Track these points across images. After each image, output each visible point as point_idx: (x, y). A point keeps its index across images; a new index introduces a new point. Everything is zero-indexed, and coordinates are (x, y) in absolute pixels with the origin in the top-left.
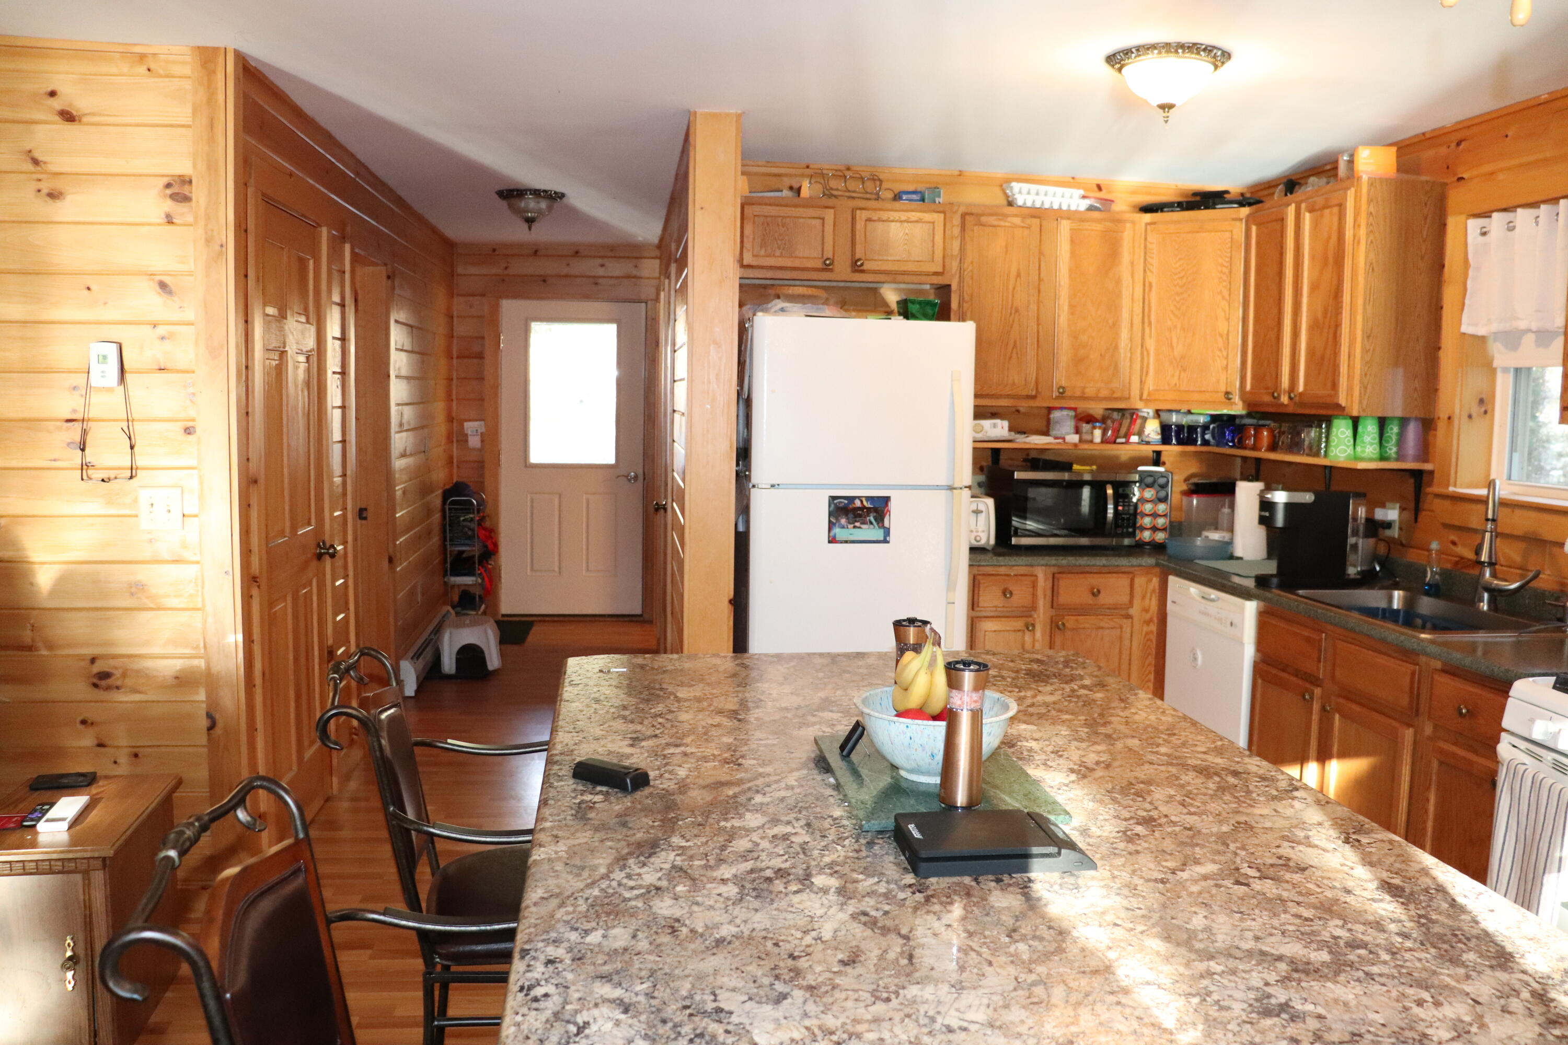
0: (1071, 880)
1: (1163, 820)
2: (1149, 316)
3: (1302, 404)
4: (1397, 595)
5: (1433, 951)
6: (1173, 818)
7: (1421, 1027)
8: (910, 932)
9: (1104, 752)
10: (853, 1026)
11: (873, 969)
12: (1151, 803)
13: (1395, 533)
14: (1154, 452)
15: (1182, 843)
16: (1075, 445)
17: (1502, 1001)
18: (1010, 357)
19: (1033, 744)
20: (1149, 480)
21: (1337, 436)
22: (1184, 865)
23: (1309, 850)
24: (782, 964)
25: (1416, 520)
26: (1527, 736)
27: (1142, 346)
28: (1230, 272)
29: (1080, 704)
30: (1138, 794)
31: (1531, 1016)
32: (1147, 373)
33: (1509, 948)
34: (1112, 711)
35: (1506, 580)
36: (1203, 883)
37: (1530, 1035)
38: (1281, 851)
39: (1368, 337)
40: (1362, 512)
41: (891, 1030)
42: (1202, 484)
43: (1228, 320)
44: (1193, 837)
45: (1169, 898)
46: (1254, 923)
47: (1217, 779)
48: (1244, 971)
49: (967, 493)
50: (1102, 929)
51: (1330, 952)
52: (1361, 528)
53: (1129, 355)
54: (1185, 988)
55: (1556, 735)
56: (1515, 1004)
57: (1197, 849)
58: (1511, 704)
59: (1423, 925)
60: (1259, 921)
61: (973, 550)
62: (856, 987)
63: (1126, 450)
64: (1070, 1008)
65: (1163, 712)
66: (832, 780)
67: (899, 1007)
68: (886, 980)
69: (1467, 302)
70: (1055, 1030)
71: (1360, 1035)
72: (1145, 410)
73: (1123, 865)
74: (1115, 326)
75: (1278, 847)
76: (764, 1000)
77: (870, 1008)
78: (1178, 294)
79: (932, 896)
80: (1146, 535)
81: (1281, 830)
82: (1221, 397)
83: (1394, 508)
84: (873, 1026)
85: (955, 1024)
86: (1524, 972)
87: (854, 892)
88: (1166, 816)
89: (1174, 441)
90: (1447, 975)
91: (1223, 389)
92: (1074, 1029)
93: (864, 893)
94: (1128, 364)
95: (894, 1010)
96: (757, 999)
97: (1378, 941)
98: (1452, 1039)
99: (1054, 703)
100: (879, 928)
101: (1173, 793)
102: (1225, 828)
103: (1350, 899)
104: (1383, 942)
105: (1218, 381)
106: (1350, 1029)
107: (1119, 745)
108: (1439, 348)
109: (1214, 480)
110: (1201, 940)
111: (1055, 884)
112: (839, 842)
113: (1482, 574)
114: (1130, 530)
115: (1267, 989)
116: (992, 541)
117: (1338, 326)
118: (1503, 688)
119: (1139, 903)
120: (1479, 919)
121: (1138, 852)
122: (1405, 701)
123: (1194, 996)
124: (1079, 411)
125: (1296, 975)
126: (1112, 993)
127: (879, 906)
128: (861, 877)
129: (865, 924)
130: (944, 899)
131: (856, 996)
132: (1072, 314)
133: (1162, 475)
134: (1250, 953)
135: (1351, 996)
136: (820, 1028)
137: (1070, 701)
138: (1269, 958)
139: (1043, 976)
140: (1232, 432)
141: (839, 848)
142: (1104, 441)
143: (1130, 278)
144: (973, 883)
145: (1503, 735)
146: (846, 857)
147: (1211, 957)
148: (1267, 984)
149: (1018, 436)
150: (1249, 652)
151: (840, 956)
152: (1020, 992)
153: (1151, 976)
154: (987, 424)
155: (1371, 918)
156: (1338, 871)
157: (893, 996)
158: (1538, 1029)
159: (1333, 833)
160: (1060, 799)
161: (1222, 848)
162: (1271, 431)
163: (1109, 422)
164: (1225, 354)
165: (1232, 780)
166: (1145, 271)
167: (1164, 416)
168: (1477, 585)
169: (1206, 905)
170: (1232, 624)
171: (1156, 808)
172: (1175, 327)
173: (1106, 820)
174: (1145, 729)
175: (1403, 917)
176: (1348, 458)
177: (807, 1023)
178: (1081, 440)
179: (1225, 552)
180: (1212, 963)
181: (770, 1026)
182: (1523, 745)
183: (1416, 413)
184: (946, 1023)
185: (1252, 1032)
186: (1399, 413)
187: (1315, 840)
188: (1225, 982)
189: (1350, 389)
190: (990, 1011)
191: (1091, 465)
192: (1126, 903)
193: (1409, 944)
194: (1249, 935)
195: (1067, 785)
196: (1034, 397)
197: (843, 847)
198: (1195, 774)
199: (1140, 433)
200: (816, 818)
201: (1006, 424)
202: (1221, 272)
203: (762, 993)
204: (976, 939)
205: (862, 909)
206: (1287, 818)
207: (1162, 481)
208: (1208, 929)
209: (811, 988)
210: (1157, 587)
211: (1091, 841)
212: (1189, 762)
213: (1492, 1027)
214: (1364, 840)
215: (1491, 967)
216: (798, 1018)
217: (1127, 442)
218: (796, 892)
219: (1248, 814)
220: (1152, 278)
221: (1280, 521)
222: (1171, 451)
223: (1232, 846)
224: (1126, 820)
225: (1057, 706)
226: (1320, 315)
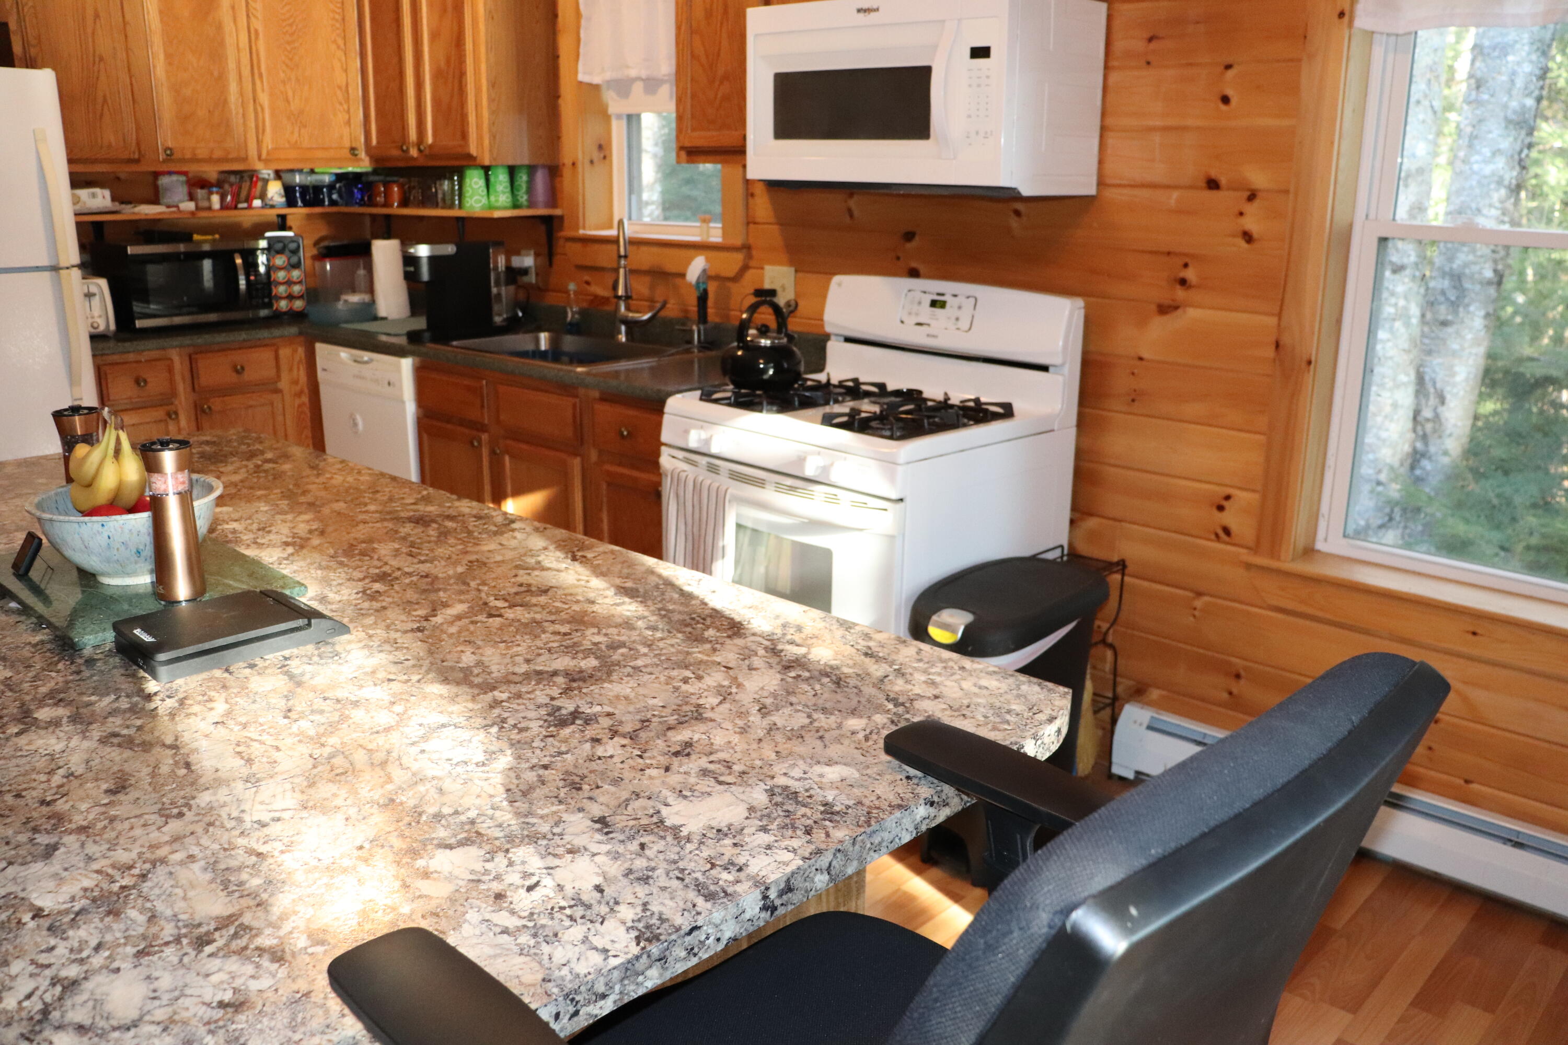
0: (329, 649)
1: (398, 574)
2: (259, 67)
3: (432, 156)
4: (544, 337)
5: (680, 635)
6: (406, 570)
7: (693, 700)
8: (176, 740)
9: (313, 520)
10: (153, 853)
11: (150, 789)
12: (379, 559)
13: (532, 278)
14: (278, 216)
15: (425, 591)
16: (193, 213)
17: (747, 662)
18: (102, 115)
19: (234, 525)
20: (279, 246)
21: (470, 186)
22: (434, 610)
23: (545, 573)
24: (35, 814)
25: (551, 264)
26: (683, 445)
27: (255, 101)
28: (343, 19)
29: (270, 478)
30: (363, 554)
31: (771, 667)
32: (264, 131)
33: (737, 618)
34: (305, 480)
35: (638, 312)
36: (459, 623)
37: (775, 682)
38: (519, 579)
39: (493, 86)
40: (501, 261)
41: (198, 844)
42: (334, 247)
43: (346, 71)
44: (432, 583)
45: (432, 644)
46: (519, 649)
47: (434, 525)
48: (528, 693)
49: (76, 273)
50: (378, 687)
51: (596, 658)
52: (502, 277)
53: (241, 111)
54: (479, 721)
55: (708, 442)
56: (757, 662)
57: (441, 594)
58: (666, 419)
59: (664, 616)
60: (523, 646)
61: (94, 338)
62: (138, 812)
63: (246, 217)
64: (378, 769)
65: (359, 473)
66: (13, 605)
67: (197, 818)
68: (170, 796)
69: (582, 50)
70: (371, 794)
71: (648, 721)
72: (265, 171)
73: (375, 623)
74: (221, 79)
75: (516, 576)
76: (29, 858)
77: (163, 829)
78: (289, 43)
79: (185, 698)
80: (283, 305)
81: (512, 560)
82: (346, 153)
83: (528, 255)
84: (176, 846)
85: (265, 817)
86: (754, 634)
87: (92, 715)
88: (399, 569)
89: (300, 203)
90: (698, 653)
91: (347, 144)
92: (390, 787)
93: (104, 714)
94: (241, 121)
95: (192, 823)
96: (20, 860)
97: (633, 638)
98: (721, 703)
99: (242, 481)
100: (138, 745)
101: (397, 546)
102: (460, 569)
103: (596, 608)
104: (638, 638)
105: (341, 137)
106: (638, 717)
107: (326, 511)
108: (559, 97)
109: (345, 242)
110: (478, 675)
111: (313, 655)
112: (51, 668)
113: (617, 308)
114: (266, 300)
115: (554, 703)
116: (113, 327)
117: (462, 74)
118: (656, 406)
119: (404, 654)
120: (706, 600)
121: (384, 608)
122: (569, 432)
123: (492, 726)
124: (190, 175)
125: (575, 685)
126: (413, 744)
127: (128, 723)
128: (93, 698)
129: (119, 745)
130: (200, 698)
131: (142, 821)
132: (170, 64)
133: (291, 240)
134: (527, 676)
135: (629, 690)
136: (113, 866)
137: (258, 477)
138: (545, 676)
139: (338, 746)
140: (360, 190)
141: (53, 674)
142: (224, 207)
143: (232, 24)
144: (226, 675)
145: (663, 449)
146: (67, 682)
147: (494, 688)
148: (552, 699)
149: (123, 206)
150: (410, 408)
151: (105, 786)
152: (320, 768)
153: (443, 719)
154: (84, 193)
155: (619, 620)
156: (577, 587)
157: (185, 810)
158: (779, 676)
159: (559, 554)
160: (286, 572)
161: (464, 588)
162: (401, 186)
163: (227, 187)
164: (346, 107)
165: (450, 524)
166: (248, 16)
167: (287, 177)
168: (614, 320)
169: (470, 642)
170: (389, 384)
171: (386, 564)
172: (290, 79)
173: (340, 584)
174: (347, 491)
175: (646, 614)
176: (483, 208)
177: (95, 866)
178: (197, 208)
179: (368, 312)
180: (496, 693)
181: (51, 885)
182: (681, 454)
183: (542, 161)
184: (255, 819)
185: (556, 743)
186: (526, 161)
187: (547, 563)
188: (515, 706)
189: (480, 138)
190: (298, 795)
191: (212, 233)
192: (391, 658)
193: (659, 635)
194: (519, 659)
195: (287, 559)
196: (137, 161)
197: (58, 671)
198: (412, 525)
199: (263, 196)
200: (10, 649)
201: (107, 193)
202: (334, 19)
203: (22, 852)
204: (252, 729)
205: (109, 730)
206: (515, 549)
207: (293, 246)
208: (479, 663)
209: (82, 829)
210: (303, 356)
211: (334, 607)
212: (402, 515)
213: (746, 684)
214: (590, 555)
215: (729, 637)
216: (82, 865)
217: (250, 207)
218: (18, 734)
219: (477, 553)
220: (257, 24)
221: (425, 275)
222: (298, 214)
223: (473, 584)
224: (360, 580)
225: (247, 484)
226: (443, 64)
